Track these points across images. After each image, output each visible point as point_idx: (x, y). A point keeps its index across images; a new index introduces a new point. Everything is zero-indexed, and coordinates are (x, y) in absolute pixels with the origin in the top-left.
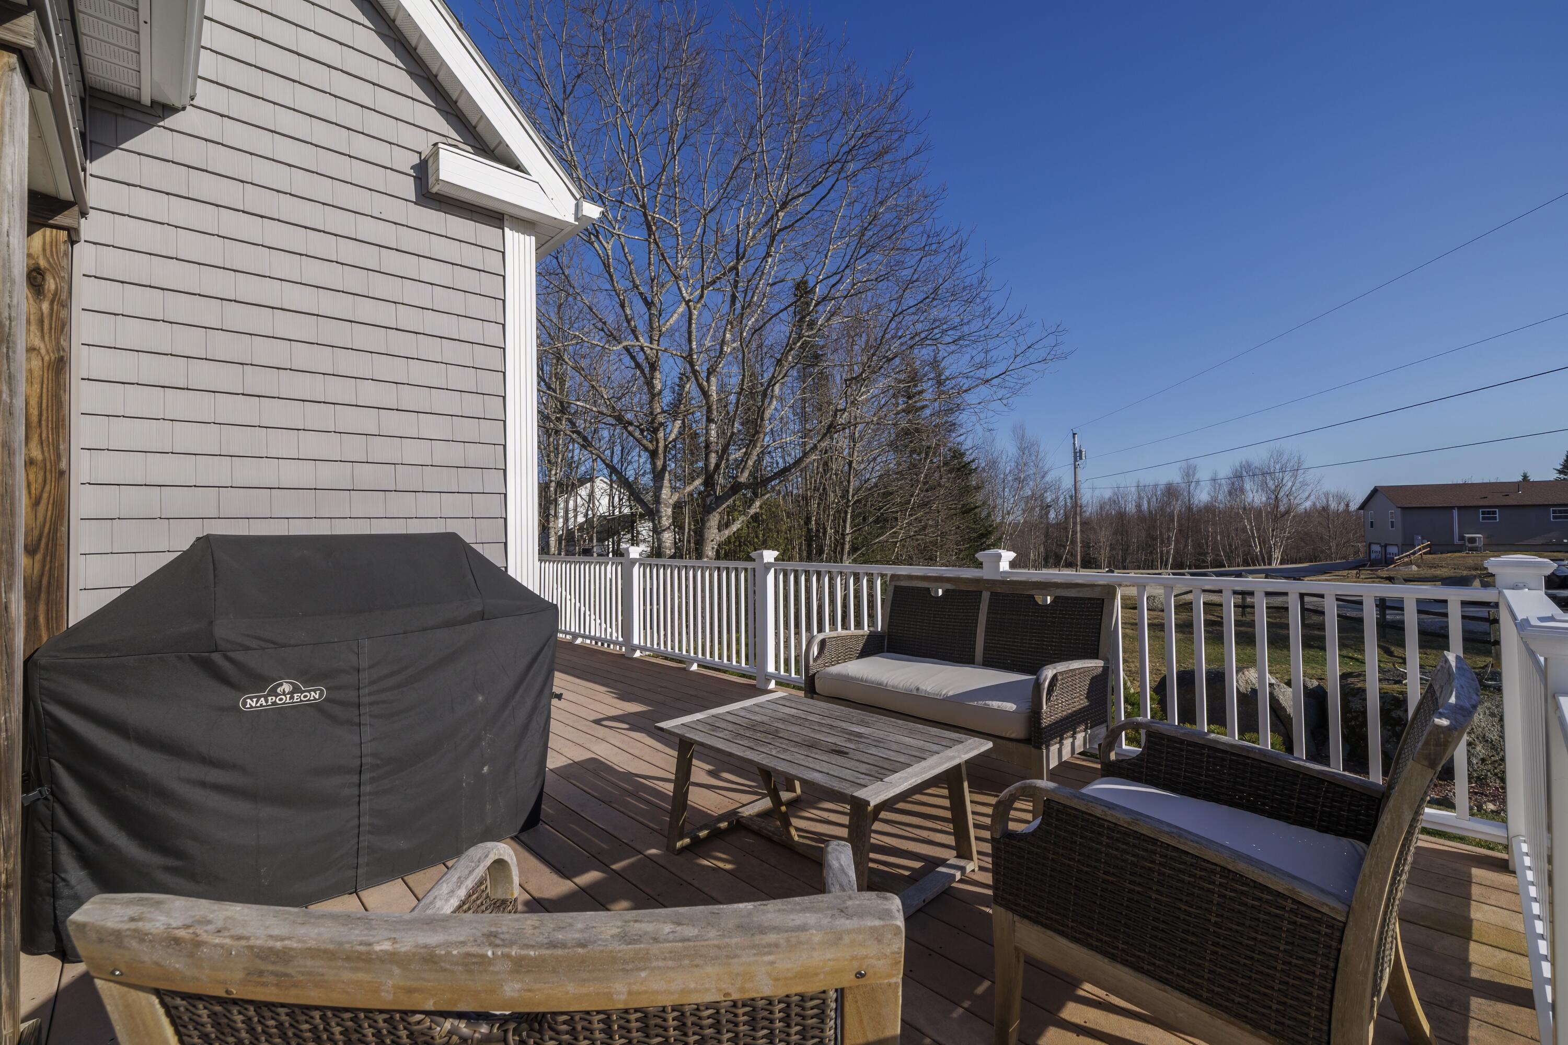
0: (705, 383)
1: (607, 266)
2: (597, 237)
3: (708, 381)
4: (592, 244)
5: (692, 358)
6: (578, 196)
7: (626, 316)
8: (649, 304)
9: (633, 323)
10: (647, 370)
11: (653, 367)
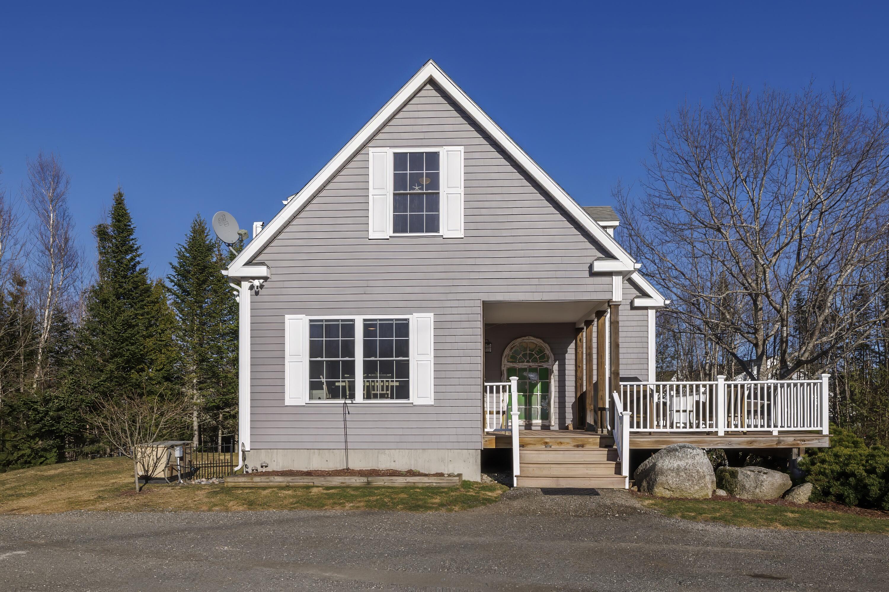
6: (664, 299)
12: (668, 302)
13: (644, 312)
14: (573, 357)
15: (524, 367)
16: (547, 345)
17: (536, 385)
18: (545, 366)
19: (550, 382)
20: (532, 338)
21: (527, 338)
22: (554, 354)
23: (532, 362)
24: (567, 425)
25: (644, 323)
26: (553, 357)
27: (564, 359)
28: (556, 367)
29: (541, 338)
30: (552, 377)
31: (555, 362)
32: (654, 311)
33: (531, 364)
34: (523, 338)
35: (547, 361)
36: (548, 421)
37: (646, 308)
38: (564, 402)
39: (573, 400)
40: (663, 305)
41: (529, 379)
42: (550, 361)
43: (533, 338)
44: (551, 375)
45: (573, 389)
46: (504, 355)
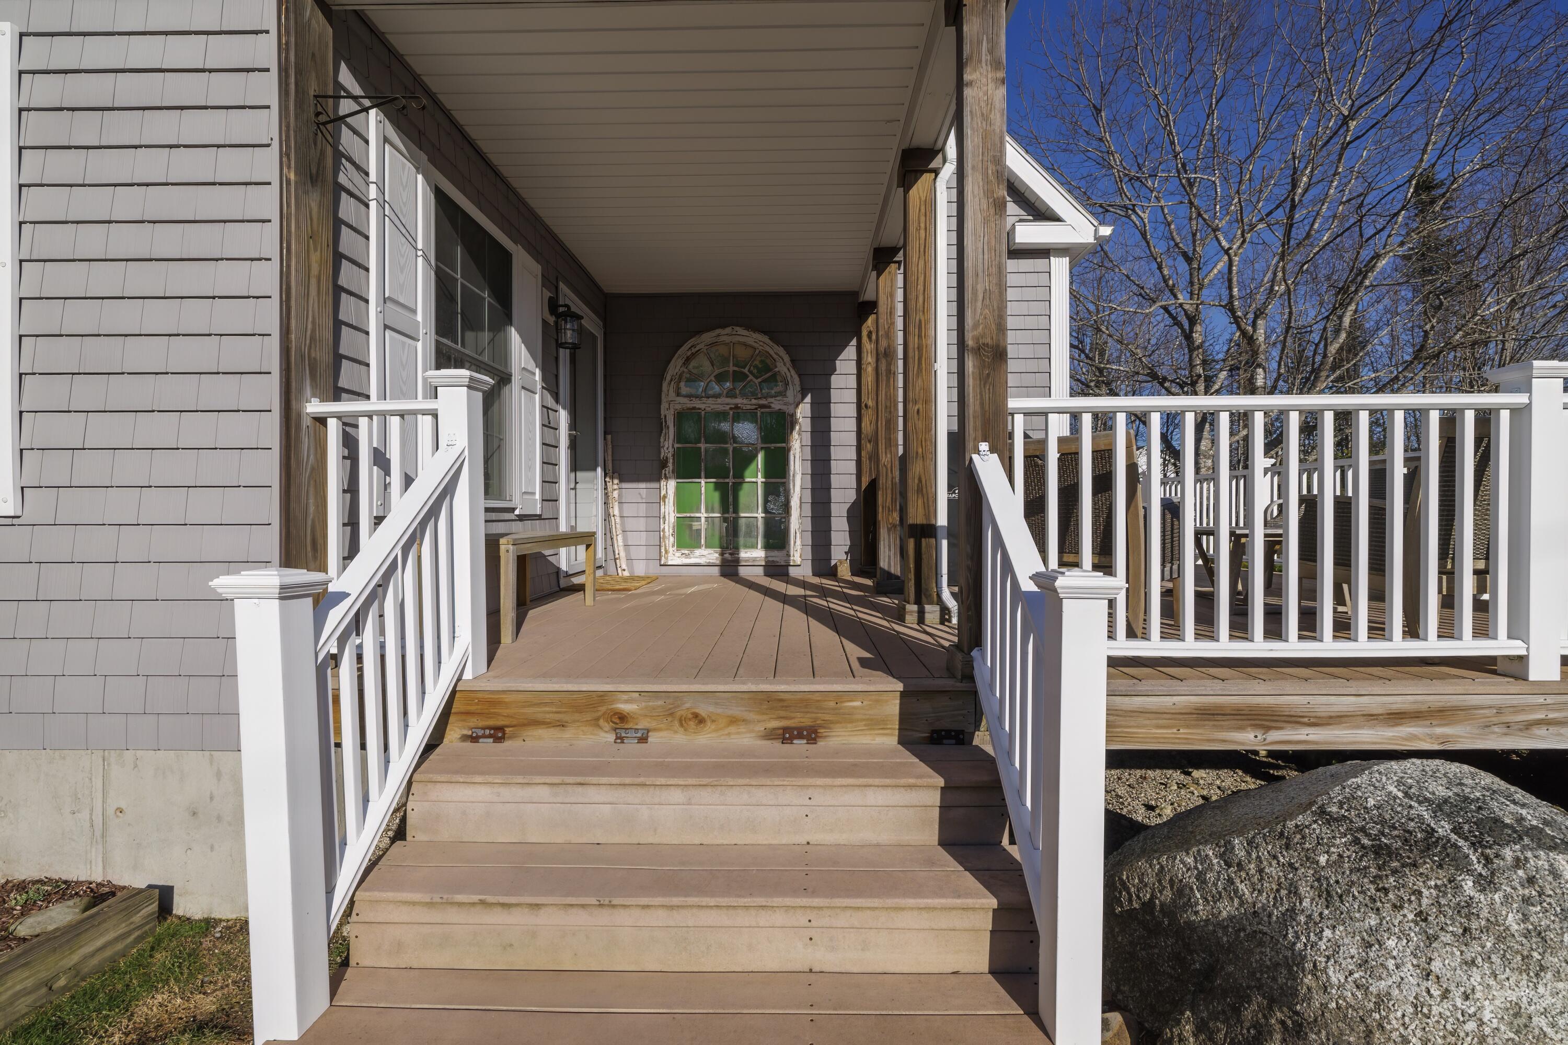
0: (1250, 328)
1: (1144, 235)
2: (1134, 210)
3: (1254, 325)
4: (1128, 217)
5: (1233, 306)
6: (1096, 224)
7: (1163, 276)
8: (1188, 259)
9: (1171, 282)
10: (1186, 326)
11: (1192, 321)
12: (1106, 231)
13: (1040, 263)
14: (852, 382)
15: (721, 408)
16: (781, 351)
17: (752, 458)
18: (776, 405)
19: (789, 450)
20: (741, 331)
21: (728, 330)
22: (800, 375)
23: (744, 395)
24: (833, 563)
25: (1041, 293)
26: (797, 379)
27: (828, 388)
28: (803, 411)
29: (765, 333)
30: (795, 435)
31: (803, 398)
32: (1065, 261)
33: (739, 401)
34: (718, 331)
35: (783, 394)
36: (784, 552)
37: (1043, 252)
38: (828, 502)
39: (852, 496)
40: (1091, 240)
41: (735, 439)
42: (790, 393)
43: (745, 332)
44: (792, 429)
45: (852, 467)
46: (668, 378)
